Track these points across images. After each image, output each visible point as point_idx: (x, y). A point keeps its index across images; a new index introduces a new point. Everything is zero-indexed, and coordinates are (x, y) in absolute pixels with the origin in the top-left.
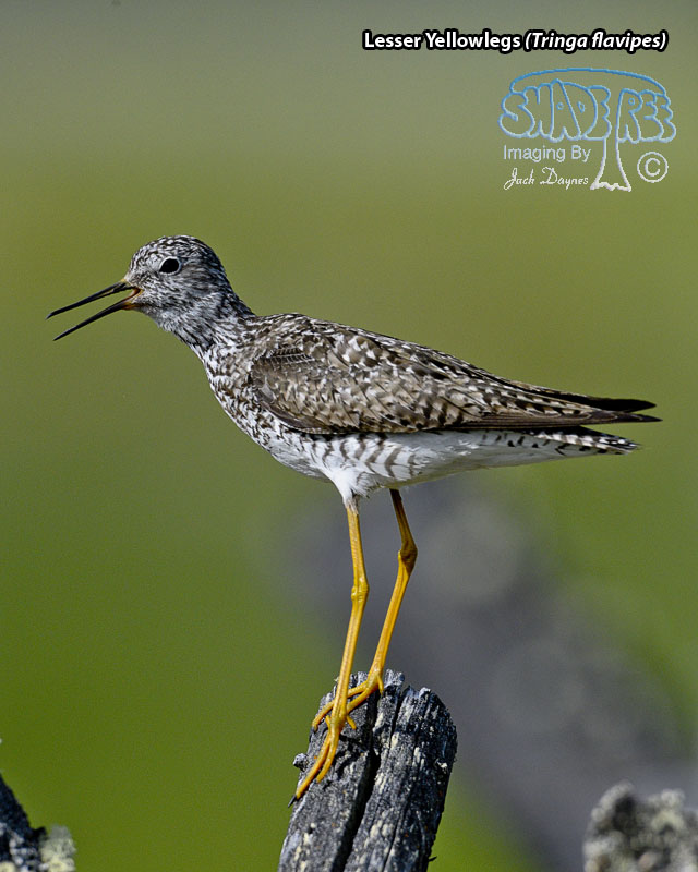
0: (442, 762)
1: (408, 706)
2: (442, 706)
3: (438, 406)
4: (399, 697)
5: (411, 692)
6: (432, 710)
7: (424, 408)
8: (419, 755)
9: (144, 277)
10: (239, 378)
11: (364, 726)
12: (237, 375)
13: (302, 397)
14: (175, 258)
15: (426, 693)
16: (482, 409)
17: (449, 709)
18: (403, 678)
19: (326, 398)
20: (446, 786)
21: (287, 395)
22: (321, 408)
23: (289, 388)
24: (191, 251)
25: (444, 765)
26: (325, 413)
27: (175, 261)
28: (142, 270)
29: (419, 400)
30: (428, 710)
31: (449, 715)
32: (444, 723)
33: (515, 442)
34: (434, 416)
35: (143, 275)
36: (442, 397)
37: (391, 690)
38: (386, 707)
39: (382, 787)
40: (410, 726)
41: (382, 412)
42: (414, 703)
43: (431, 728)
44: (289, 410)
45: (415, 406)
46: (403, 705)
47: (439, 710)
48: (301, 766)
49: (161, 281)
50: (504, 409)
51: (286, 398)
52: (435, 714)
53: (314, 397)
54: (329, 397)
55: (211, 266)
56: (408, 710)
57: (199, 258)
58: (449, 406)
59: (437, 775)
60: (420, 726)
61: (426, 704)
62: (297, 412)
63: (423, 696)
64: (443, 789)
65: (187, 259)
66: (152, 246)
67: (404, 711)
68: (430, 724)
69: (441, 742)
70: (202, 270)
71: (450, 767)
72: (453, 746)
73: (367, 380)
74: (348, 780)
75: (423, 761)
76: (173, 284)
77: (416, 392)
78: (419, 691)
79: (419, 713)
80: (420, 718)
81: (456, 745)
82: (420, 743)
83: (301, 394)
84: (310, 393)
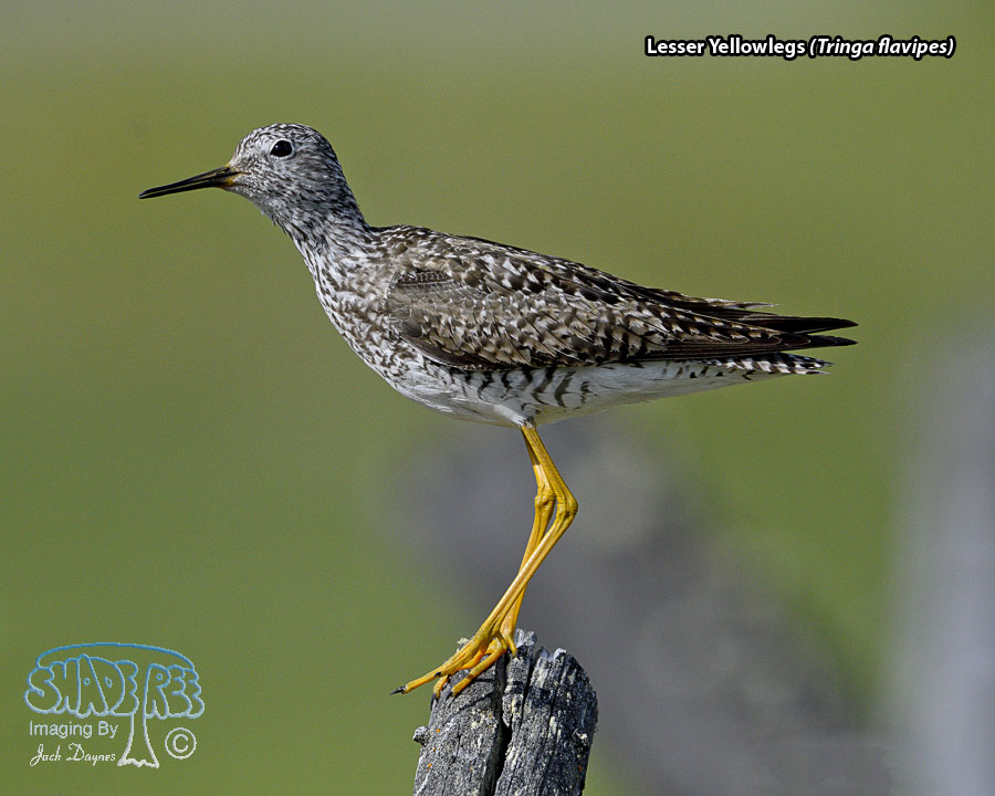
0: (582, 733)
1: (541, 670)
2: (580, 669)
3: (618, 337)
4: (531, 660)
5: (544, 654)
6: (569, 673)
7: (603, 339)
8: (555, 725)
9: (251, 161)
10: (376, 300)
12: (372, 297)
13: (460, 331)
14: (287, 141)
15: (563, 654)
16: (665, 337)
17: (588, 671)
18: (534, 638)
19: (489, 332)
20: (586, 759)
21: (441, 329)
22: (485, 343)
23: (443, 322)
24: (307, 136)
25: (584, 736)
26: (490, 349)
27: (288, 143)
28: (250, 153)
29: (596, 330)
30: (564, 674)
31: (587, 680)
32: (583, 689)
33: (697, 373)
34: (615, 348)
36: (620, 325)
37: (522, 652)
38: (517, 670)
39: (514, 762)
40: (544, 692)
41: (557, 346)
42: (548, 665)
43: (568, 694)
44: (444, 346)
45: (593, 337)
46: (536, 669)
47: (577, 674)
48: (421, 739)
50: (686, 336)
51: (440, 332)
52: (572, 678)
53: (475, 331)
54: (493, 332)
56: (541, 676)
57: (315, 144)
58: (630, 335)
59: (576, 747)
60: (556, 692)
61: (563, 667)
62: (454, 348)
63: (559, 658)
64: (583, 763)
65: (301, 144)
67: (537, 675)
68: (567, 690)
69: (580, 710)
70: (317, 158)
71: (590, 738)
72: (593, 713)
73: (533, 310)
74: (476, 755)
75: (560, 731)
76: (284, 171)
77: (591, 321)
78: (553, 652)
79: (555, 677)
80: (556, 683)
81: (597, 713)
82: (557, 712)
83: (457, 328)
84: (469, 326)
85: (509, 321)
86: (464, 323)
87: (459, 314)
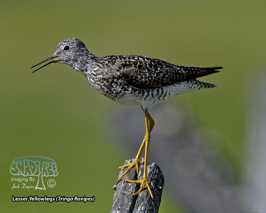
0: (160, 187)
2: (159, 168)
3: (178, 76)
5: (149, 164)
6: (156, 170)
8: (152, 185)
9: (59, 53)
11: (135, 176)
14: (68, 45)
15: (155, 164)
17: (162, 169)
20: (161, 194)
24: (74, 43)
25: (161, 187)
27: (68, 46)
28: (59, 51)
30: (155, 170)
31: (161, 172)
32: (160, 174)
35: (59, 52)
38: (142, 169)
39: (141, 195)
40: (149, 175)
41: (166, 80)
42: (150, 168)
43: (156, 176)
45: (173, 76)
48: (115, 189)
49: (65, 53)
52: (157, 171)
55: (80, 47)
56: (149, 170)
57: (76, 45)
59: (158, 190)
60: (152, 175)
61: (154, 168)
64: (160, 195)
65: (72, 45)
66: (61, 43)
68: (156, 175)
69: (159, 180)
70: (78, 48)
71: (162, 188)
72: (163, 181)
74: (130, 193)
75: (154, 186)
76: (69, 54)
78: (152, 164)
79: (152, 171)
80: (153, 173)
81: (164, 181)
82: (153, 181)
83: (143, 79)
84: (146, 78)
85: (154, 75)
86: (144, 77)
87: (142, 75)
